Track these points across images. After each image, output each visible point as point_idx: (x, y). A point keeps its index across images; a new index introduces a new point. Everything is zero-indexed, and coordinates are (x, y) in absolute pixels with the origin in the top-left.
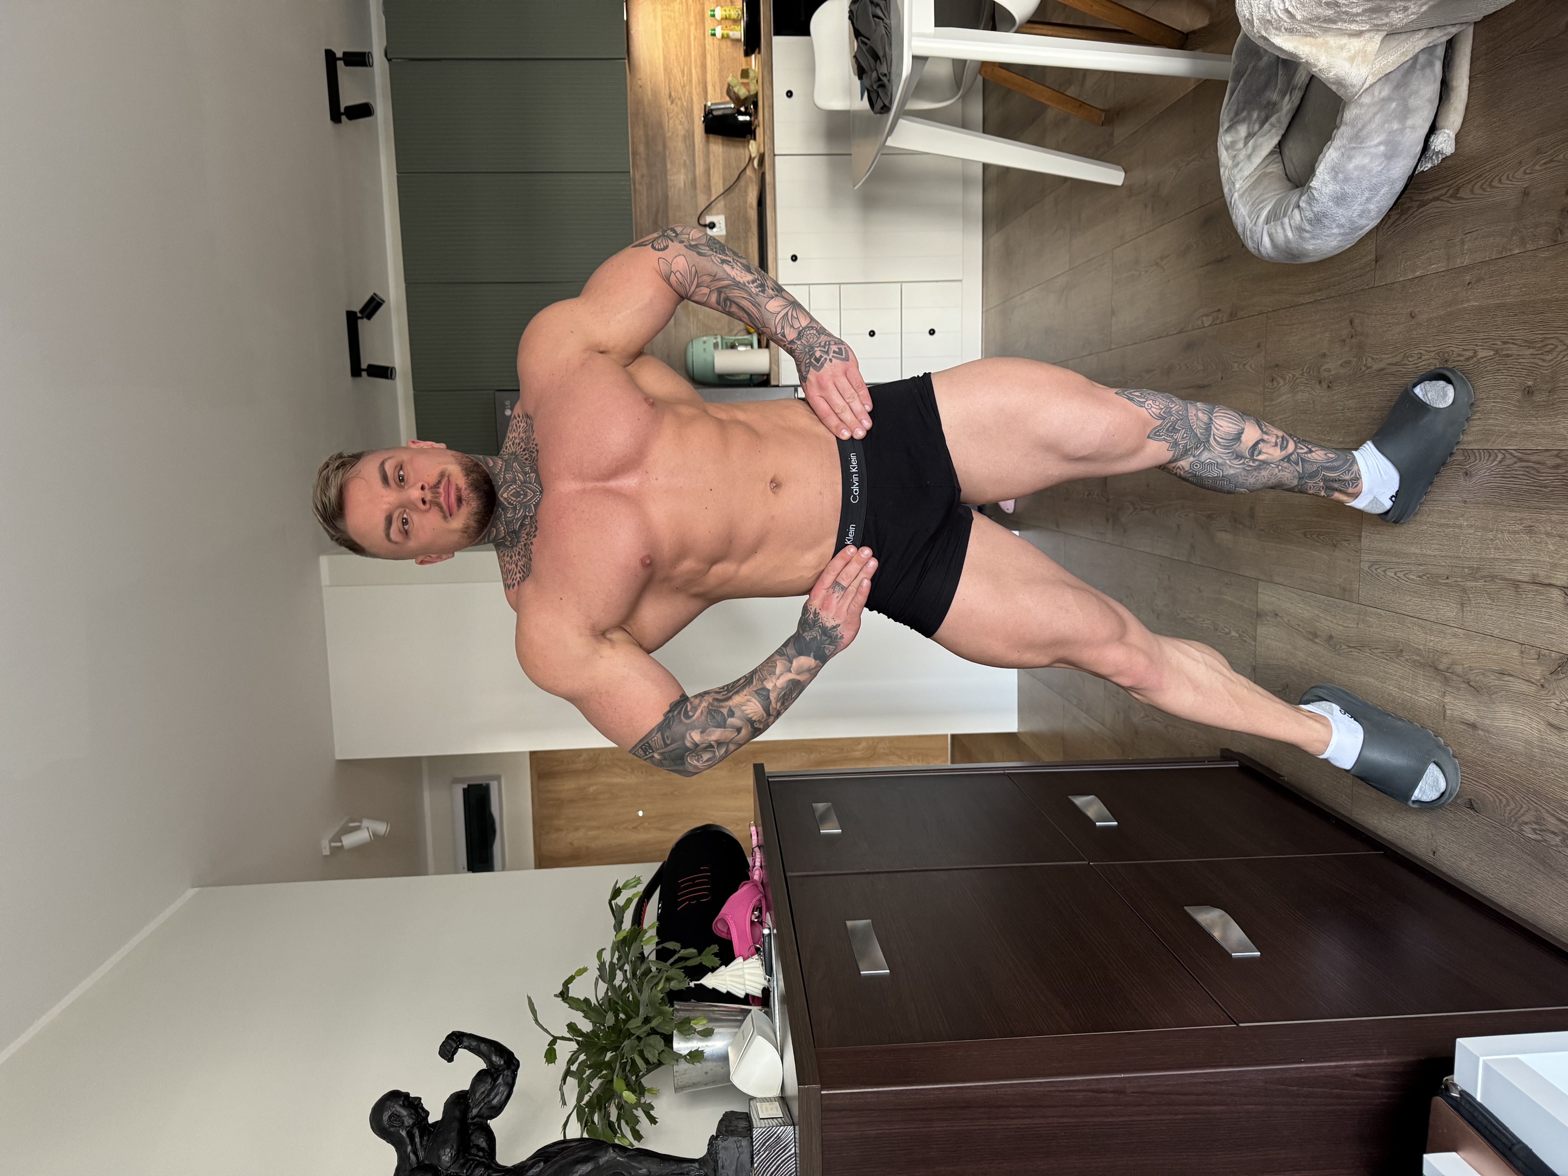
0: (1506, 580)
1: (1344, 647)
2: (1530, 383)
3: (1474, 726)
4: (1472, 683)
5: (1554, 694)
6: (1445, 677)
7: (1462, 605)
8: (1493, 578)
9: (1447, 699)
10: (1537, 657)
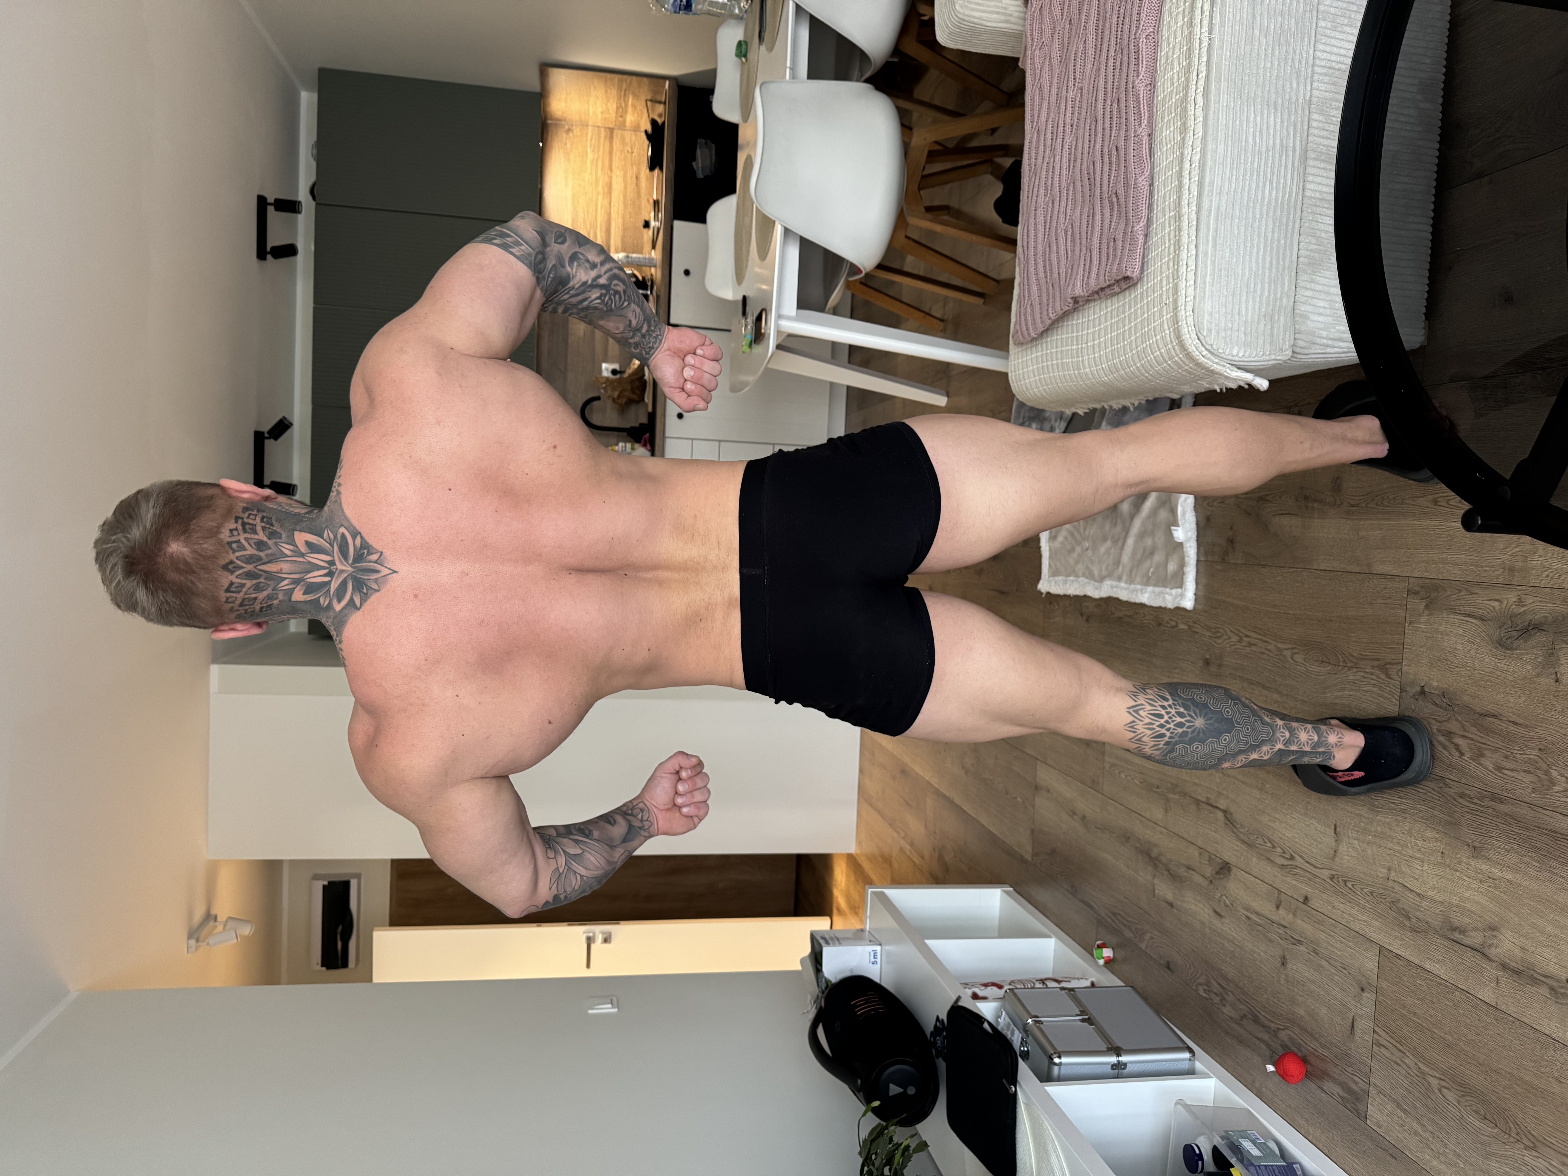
0: (1191, 797)
1: (1093, 827)
2: (1208, 657)
3: (1171, 905)
4: (1171, 872)
5: (1217, 889)
6: (1155, 864)
7: (1166, 811)
8: (1184, 794)
9: (1156, 881)
10: (1207, 859)
